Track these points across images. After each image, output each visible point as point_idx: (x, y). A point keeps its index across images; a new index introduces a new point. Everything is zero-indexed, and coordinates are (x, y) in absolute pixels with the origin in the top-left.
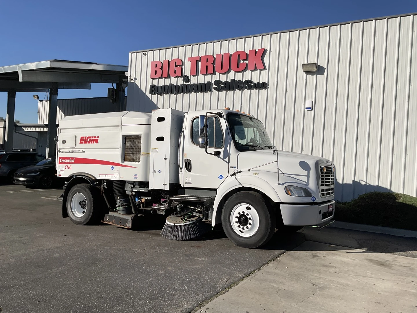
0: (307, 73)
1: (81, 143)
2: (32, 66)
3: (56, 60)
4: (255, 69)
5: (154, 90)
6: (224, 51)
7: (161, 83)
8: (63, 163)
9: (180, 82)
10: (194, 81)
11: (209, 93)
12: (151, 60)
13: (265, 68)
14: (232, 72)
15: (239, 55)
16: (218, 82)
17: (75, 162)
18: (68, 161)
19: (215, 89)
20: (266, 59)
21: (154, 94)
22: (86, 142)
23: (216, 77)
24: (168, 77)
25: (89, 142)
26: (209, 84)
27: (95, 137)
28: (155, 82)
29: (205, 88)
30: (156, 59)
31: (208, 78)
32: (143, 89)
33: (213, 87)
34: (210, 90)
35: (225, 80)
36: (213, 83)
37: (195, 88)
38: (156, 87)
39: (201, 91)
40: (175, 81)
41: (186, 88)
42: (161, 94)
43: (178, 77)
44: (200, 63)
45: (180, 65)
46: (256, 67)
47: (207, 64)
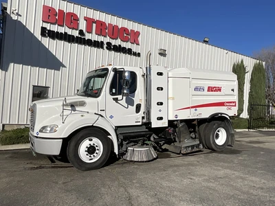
0: (160, 54)
4: (134, 43)
6: (114, 23)
9: (76, 33)
10: (88, 36)
11: (101, 50)
13: (139, 44)
14: (119, 40)
15: (125, 30)
19: (107, 48)
21: (45, 37)
26: (102, 42)
29: (98, 45)
30: (48, 4)
31: (101, 39)
32: (30, 28)
33: (105, 46)
34: (102, 48)
35: (113, 44)
36: (105, 43)
37: (90, 43)
38: (49, 31)
39: (95, 46)
40: (70, 32)
41: (81, 40)
42: (53, 38)
43: (73, 29)
44: (94, 25)
45: (77, 19)
46: (136, 42)
47: (101, 28)
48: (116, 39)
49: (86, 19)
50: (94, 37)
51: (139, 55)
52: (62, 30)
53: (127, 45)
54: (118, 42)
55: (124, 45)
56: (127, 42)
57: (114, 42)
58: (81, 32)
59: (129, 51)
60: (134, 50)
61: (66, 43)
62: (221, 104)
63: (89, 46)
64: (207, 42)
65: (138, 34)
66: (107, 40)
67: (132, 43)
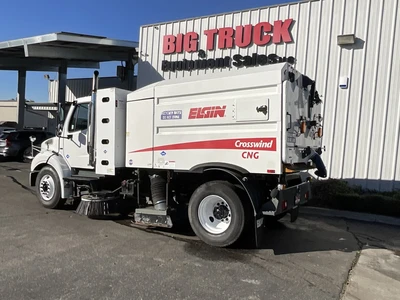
0: (343, 46)
2: (38, 39)
3: (63, 33)
4: (281, 42)
5: (167, 66)
6: (246, 22)
7: (174, 58)
9: (195, 57)
10: (210, 55)
11: (227, 69)
12: (163, 34)
13: (292, 41)
14: (255, 45)
16: (237, 57)
19: (234, 64)
20: (294, 32)
21: (167, 71)
23: (235, 52)
24: (182, 52)
26: (228, 58)
28: (168, 58)
29: (223, 63)
30: (169, 33)
31: (227, 53)
32: (154, 66)
33: (232, 62)
35: (244, 55)
36: (232, 57)
37: (211, 63)
38: (169, 63)
41: (202, 64)
42: (174, 70)
43: (193, 52)
44: (218, 37)
45: (196, 38)
46: (283, 40)
47: (227, 37)
49: (206, 33)
50: (218, 54)
56: (268, 43)
58: (202, 53)
59: (272, 59)
60: (281, 55)
61: (186, 72)
62: (228, 144)
63: (211, 68)
65: (288, 23)
67: (278, 44)
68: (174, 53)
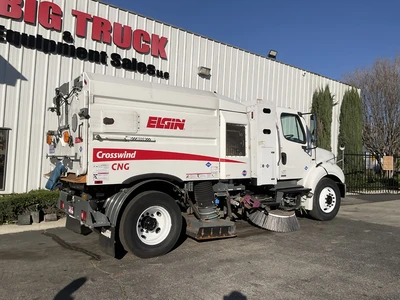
0: (200, 75)
1: (149, 126)
6: (123, 22)
8: (105, 159)
9: (58, 38)
10: (78, 43)
11: (102, 65)
14: (133, 50)
15: (142, 34)
17: (137, 158)
18: (121, 156)
19: (111, 62)
20: (168, 49)
22: (159, 126)
25: (167, 127)
26: (104, 54)
27: (178, 120)
28: (5, 23)
29: (97, 57)
31: (101, 47)
33: (109, 60)
34: (104, 62)
35: (123, 57)
36: (109, 55)
37: (82, 54)
38: (8, 31)
39: (91, 60)
40: (47, 35)
41: (66, 50)
42: (17, 45)
43: (53, 29)
44: (90, 25)
45: (58, 14)
46: (160, 54)
47: (102, 29)
48: (128, 48)
49: (75, 14)
50: (88, 44)
51: (166, 76)
52: (33, 31)
53: (146, 59)
54: (130, 54)
55: (141, 58)
56: (146, 53)
57: (124, 54)
58: (67, 36)
59: (150, 70)
60: (158, 67)
61: (41, 54)
63: (81, 58)
64: (274, 57)
65: (164, 41)
66: (112, 49)
67: (154, 56)
68: (18, 20)
